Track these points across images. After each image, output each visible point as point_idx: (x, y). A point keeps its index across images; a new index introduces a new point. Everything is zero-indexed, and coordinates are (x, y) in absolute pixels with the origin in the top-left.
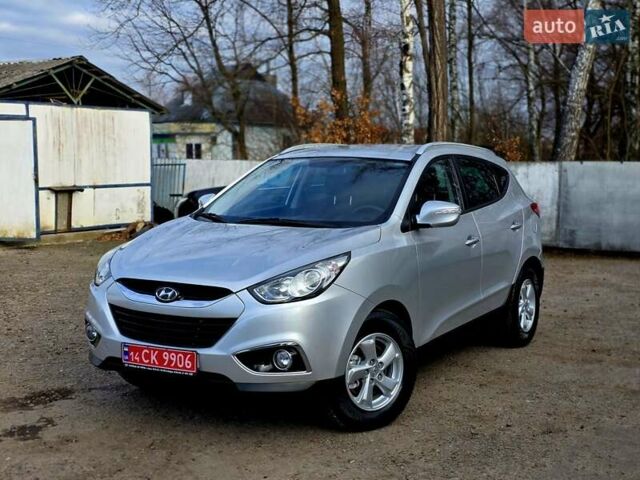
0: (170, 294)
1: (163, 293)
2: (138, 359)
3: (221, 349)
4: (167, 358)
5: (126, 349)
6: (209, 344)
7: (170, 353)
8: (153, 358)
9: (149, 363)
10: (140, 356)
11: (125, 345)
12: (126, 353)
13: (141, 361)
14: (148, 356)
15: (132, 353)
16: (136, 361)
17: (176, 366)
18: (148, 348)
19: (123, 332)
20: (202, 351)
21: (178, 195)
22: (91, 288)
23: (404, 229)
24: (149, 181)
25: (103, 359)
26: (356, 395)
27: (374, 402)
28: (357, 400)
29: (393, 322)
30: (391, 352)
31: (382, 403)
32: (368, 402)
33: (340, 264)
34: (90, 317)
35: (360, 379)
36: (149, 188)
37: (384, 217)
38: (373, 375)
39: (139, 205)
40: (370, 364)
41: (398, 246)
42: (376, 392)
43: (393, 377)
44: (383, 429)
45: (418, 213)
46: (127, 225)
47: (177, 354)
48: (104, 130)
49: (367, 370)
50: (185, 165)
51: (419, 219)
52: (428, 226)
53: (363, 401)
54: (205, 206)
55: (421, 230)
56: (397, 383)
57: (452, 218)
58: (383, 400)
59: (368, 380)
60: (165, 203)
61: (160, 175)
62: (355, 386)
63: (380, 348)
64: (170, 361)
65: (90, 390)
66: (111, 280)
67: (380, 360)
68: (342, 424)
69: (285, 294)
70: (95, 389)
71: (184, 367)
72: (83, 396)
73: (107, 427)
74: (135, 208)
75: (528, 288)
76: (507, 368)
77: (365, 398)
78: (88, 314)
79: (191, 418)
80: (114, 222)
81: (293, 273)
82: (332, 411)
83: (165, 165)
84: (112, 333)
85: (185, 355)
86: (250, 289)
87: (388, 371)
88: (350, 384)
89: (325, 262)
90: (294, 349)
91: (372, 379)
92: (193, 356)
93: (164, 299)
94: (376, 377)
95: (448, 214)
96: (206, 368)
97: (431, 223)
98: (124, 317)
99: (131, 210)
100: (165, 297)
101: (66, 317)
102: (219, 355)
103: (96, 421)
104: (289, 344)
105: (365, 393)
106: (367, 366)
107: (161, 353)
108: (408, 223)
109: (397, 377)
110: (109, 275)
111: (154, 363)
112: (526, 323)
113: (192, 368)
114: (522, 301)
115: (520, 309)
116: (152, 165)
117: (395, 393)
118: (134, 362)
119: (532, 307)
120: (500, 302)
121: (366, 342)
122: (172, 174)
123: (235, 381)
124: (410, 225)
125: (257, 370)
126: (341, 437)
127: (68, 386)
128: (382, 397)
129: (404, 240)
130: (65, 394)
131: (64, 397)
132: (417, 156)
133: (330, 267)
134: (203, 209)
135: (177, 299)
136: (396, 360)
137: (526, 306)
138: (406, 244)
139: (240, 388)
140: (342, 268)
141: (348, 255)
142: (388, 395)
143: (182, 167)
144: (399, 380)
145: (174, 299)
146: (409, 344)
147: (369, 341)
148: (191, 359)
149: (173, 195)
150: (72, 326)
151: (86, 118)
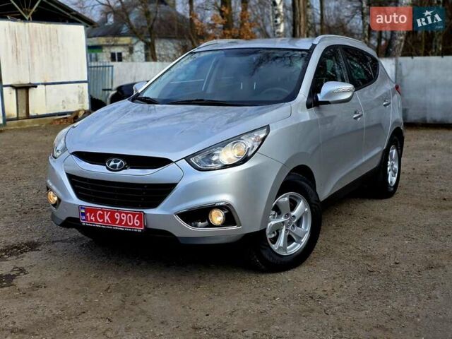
0: (118, 164)
1: (112, 163)
2: (93, 219)
3: (163, 209)
4: (118, 218)
5: (83, 211)
6: (154, 205)
7: (120, 213)
8: (106, 218)
9: (103, 222)
10: (95, 216)
11: (82, 207)
12: (83, 214)
13: (96, 221)
14: (102, 216)
15: (88, 214)
16: (92, 220)
17: (126, 224)
18: (102, 209)
19: (79, 196)
20: (147, 211)
21: (108, 90)
22: (50, 160)
23: (309, 106)
24: (86, 79)
25: (64, 219)
26: (274, 243)
27: (288, 248)
28: (275, 247)
29: (303, 183)
30: (301, 207)
31: (294, 248)
32: (284, 249)
33: (262, 136)
34: (51, 184)
35: (277, 230)
36: (86, 85)
37: (292, 97)
38: (287, 226)
39: (79, 97)
40: (285, 217)
41: (302, 121)
42: (290, 240)
43: (303, 227)
44: (296, 270)
45: (319, 92)
46: (71, 113)
47: (127, 214)
48: (50, 40)
49: (283, 222)
50: (112, 66)
51: (320, 97)
52: (327, 103)
53: (280, 248)
54: (139, 91)
55: (321, 106)
56: (307, 232)
57: (347, 96)
58: (295, 246)
59: (284, 230)
60: (99, 96)
61: (95, 74)
62: (273, 236)
63: (293, 205)
64: (121, 220)
65: (53, 242)
66: (67, 153)
67: (293, 214)
68: (263, 267)
69: (216, 162)
70: (58, 241)
71: (133, 225)
72: (48, 247)
73: (70, 274)
74: (77, 100)
75: (394, 152)
76: (382, 215)
77: (281, 245)
78: (48, 181)
79: (138, 264)
80: (62, 110)
81: (223, 144)
82: (255, 257)
83: (97, 67)
84: (70, 197)
85: (134, 215)
86: (187, 159)
87: (299, 223)
88: (270, 234)
89: (249, 135)
90: (226, 208)
91: (286, 230)
92: (140, 215)
93: (113, 169)
94: (290, 228)
95: (344, 92)
96: (152, 226)
97: (330, 100)
98: (79, 184)
99: (74, 101)
100: (114, 166)
101: (29, 183)
102: (162, 215)
103: (60, 269)
104: (221, 204)
105: (281, 241)
106: (283, 219)
107: (113, 213)
108: (311, 101)
109: (306, 227)
110: (65, 149)
111: (108, 222)
112: (392, 179)
113: (140, 226)
114: (389, 163)
115: (388, 169)
116: (89, 67)
117: (304, 240)
118: (89, 221)
119: (396, 167)
120: (375, 164)
121: (282, 200)
122: (103, 74)
123: (177, 236)
124: (313, 103)
125: (196, 226)
126: (263, 277)
127: (35, 240)
128: (294, 243)
129: (307, 115)
130: (33, 246)
131: (32, 250)
132: (314, 46)
133: (253, 139)
134: (138, 94)
135: (125, 168)
136: (305, 213)
137: (392, 165)
138: (309, 119)
139: (182, 242)
140: (264, 139)
141: (268, 128)
142: (299, 242)
143: (110, 68)
144: (308, 229)
145: (122, 168)
146: (316, 201)
147: (284, 199)
148: (139, 218)
149: (105, 90)
150: (35, 191)
151: (36, 31)
